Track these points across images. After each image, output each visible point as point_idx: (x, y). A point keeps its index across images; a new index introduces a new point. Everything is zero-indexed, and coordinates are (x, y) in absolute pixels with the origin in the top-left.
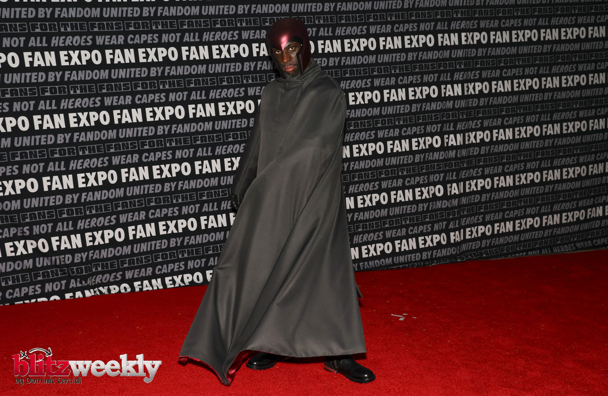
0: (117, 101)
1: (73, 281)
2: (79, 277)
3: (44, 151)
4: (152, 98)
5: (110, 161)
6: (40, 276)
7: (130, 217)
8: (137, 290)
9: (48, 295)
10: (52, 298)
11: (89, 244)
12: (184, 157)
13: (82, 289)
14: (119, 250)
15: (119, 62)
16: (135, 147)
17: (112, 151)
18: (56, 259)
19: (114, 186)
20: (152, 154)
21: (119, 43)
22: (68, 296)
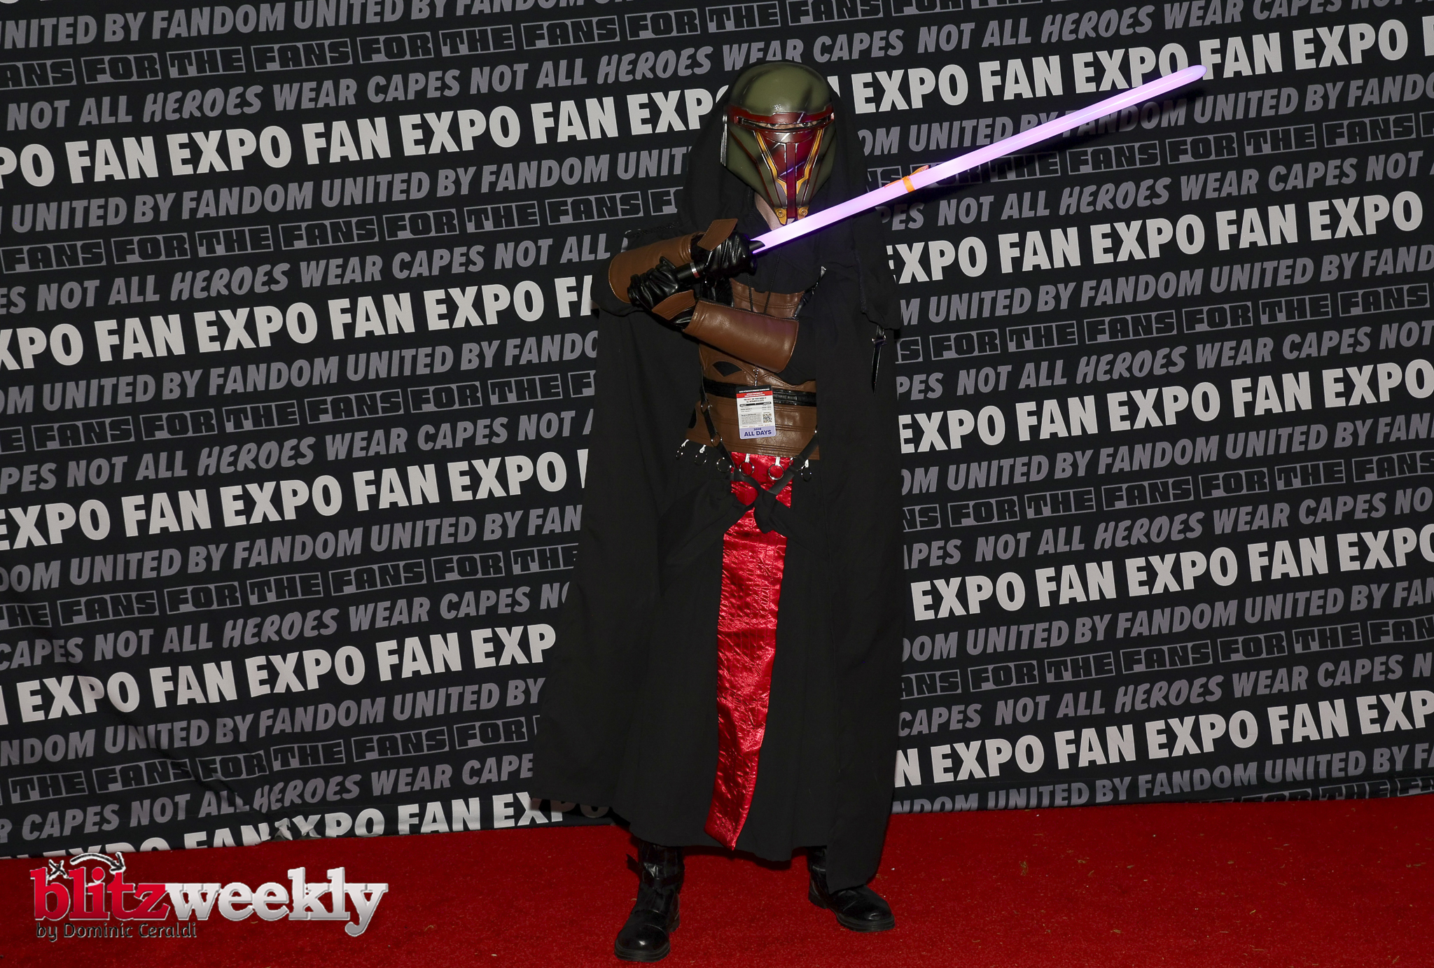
0: (339, 271)
1: (209, 796)
2: (225, 785)
3: (126, 422)
4: (445, 262)
5: (319, 449)
6: (114, 780)
7: (382, 614)
8: (404, 828)
9: (137, 836)
10: (148, 845)
11: (257, 690)
12: (546, 435)
13: (234, 824)
14: (348, 710)
15: (345, 159)
16: (396, 407)
17: (326, 418)
18: (158, 733)
19: (333, 524)
20: (446, 427)
21: (342, 103)
22: (192, 840)
